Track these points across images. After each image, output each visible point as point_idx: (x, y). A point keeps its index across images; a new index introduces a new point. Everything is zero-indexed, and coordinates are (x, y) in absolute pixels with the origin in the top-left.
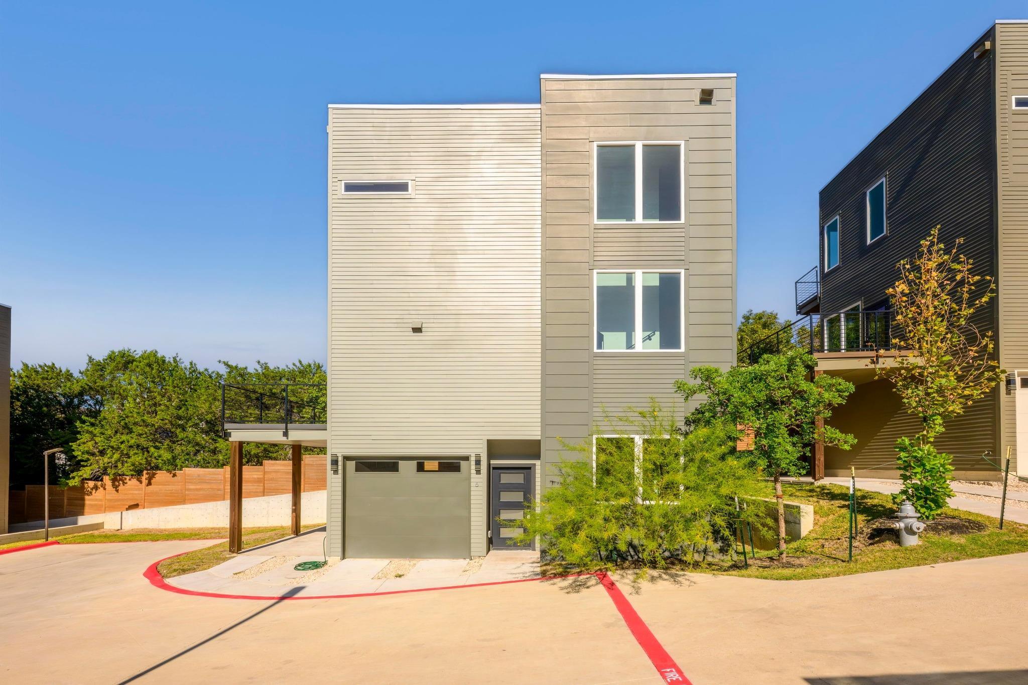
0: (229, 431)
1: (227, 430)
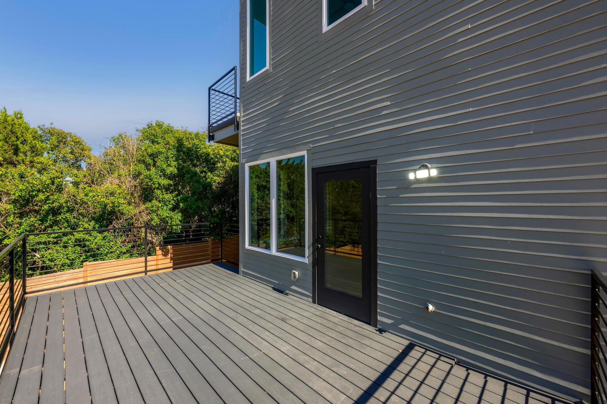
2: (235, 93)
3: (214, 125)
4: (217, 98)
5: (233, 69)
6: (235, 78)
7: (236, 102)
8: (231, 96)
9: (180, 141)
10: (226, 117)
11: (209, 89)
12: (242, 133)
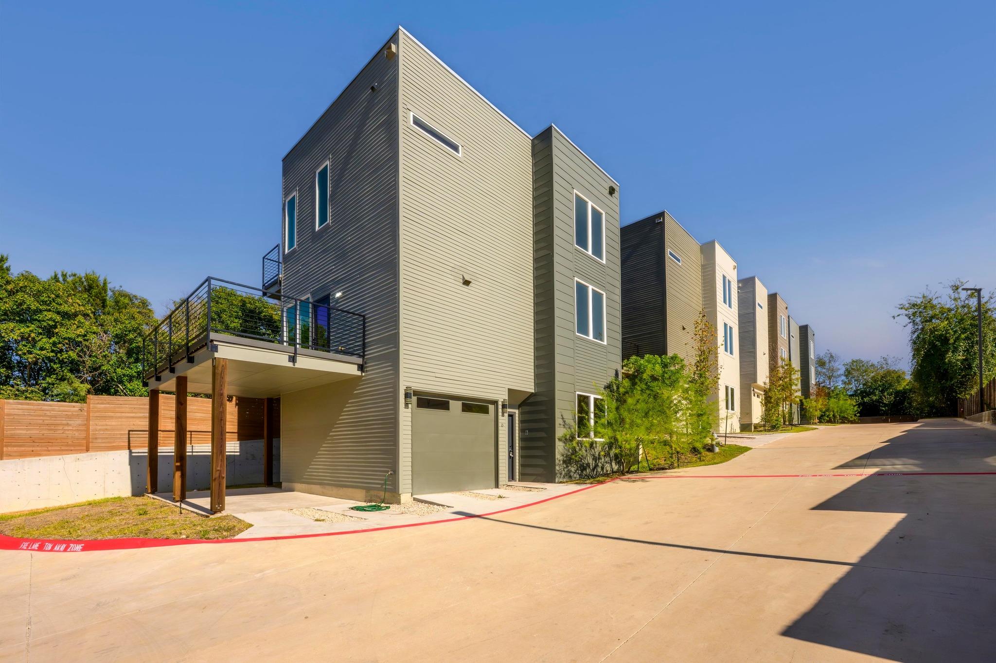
0: (215, 343)
1: (212, 341)
2: (279, 259)
3: (266, 285)
4: (269, 264)
5: (277, 246)
6: (279, 252)
7: (279, 265)
8: (275, 261)
9: (244, 303)
10: (270, 280)
11: (264, 258)
12: (282, 288)
